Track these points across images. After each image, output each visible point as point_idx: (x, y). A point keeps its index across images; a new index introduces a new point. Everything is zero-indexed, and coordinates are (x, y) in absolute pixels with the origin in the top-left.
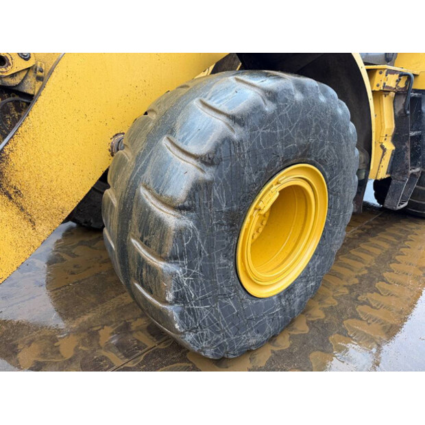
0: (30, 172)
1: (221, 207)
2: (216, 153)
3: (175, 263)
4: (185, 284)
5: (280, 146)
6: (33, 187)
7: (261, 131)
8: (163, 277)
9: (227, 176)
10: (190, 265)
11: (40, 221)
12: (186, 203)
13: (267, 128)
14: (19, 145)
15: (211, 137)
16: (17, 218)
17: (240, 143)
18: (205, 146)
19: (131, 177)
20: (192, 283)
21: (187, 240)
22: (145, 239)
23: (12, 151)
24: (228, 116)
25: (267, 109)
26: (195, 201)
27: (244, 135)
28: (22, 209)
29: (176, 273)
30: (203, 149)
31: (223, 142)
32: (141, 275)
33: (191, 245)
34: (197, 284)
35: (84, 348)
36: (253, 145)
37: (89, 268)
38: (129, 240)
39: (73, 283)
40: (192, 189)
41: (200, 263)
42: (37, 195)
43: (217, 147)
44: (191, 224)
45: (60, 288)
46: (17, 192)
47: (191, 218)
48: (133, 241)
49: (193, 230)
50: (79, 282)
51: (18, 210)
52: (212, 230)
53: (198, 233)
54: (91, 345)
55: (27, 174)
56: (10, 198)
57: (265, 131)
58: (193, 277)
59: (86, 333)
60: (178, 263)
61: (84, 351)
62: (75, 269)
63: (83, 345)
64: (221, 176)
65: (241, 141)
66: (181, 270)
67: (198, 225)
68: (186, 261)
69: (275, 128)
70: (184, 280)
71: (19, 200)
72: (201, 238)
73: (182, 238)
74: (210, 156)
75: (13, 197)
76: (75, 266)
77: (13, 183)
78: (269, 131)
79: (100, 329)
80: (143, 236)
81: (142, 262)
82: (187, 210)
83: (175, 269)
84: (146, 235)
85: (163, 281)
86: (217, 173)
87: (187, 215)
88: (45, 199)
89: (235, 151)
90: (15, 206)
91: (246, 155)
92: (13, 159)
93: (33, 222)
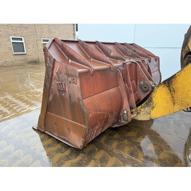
0: (182, 85)
6: (180, 90)
11: (177, 104)
14: (182, 74)
16: (170, 99)
23: (179, 75)
28: (173, 97)
35: (167, 161)
42: (180, 94)
46: (173, 90)
51: (171, 97)
54: (170, 163)
55: (180, 85)
56: (171, 92)
59: (173, 158)
61: (166, 162)
63: (168, 160)
71: (173, 93)
77: (174, 87)
79: (179, 162)
88: (183, 97)
90: (171, 95)
92: (178, 78)
93: (174, 103)
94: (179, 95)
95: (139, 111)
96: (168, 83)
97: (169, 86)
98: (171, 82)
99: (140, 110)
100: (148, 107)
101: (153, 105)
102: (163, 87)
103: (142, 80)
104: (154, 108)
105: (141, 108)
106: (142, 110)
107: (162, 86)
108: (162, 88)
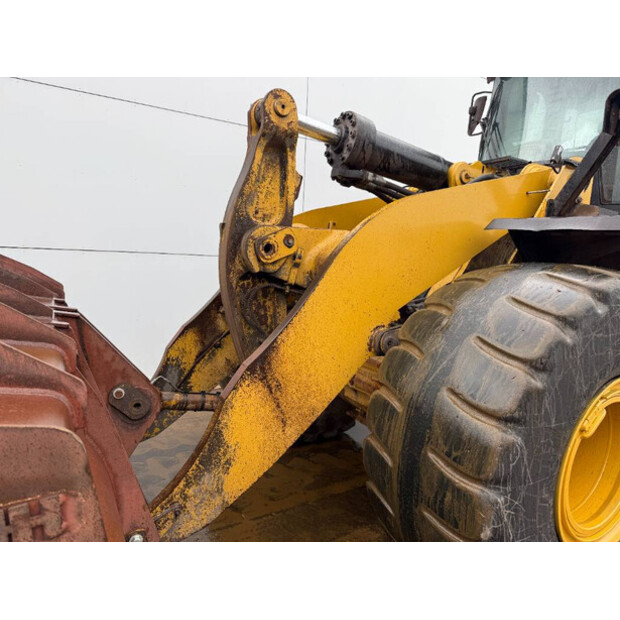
1: (550, 423)
2: (549, 357)
3: (495, 489)
4: (506, 519)
5: (611, 353)
7: (594, 334)
8: (480, 505)
9: (559, 385)
10: (514, 495)
11: (291, 422)
12: (516, 415)
13: (600, 332)
15: (542, 340)
16: (271, 415)
17: (573, 348)
18: (536, 350)
19: (427, 378)
20: (513, 519)
21: (514, 460)
22: (454, 454)
24: (558, 318)
25: (600, 311)
26: (526, 412)
27: (576, 338)
28: (278, 406)
29: (497, 503)
30: (535, 352)
31: (557, 346)
32: (442, 502)
33: (517, 468)
34: (517, 521)
36: (586, 351)
37: (291, 494)
38: (426, 454)
39: (278, 513)
40: (523, 397)
41: (523, 494)
43: (551, 351)
44: (519, 440)
45: (261, 518)
46: (278, 386)
47: (519, 433)
48: (431, 456)
49: (521, 449)
50: (282, 511)
51: (274, 406)
52: (539, 451)
53: (526, 453)
56: (271, 392)
57: (598, 336)
58: (514, 510)
60: (499, 489)
62: (272, 494)
64: (553, 384)
65: (575, 345)
66: (502, 499)
67: (526, 441)
68: (509, 489)
69: (607, 333)
70: (505, 513)
71: (278, 394)
72: (528, 459)
73: (508, 457)
74: (544, 361)
75: (273, 391)
76: (273, 490)
77: (277, 375)
78: (601, 335)
80: (450, 450)
81: (445, 483)
82: (515, 422)
83: (495, 497)
84: (457, 449)
85: (481, 511)
86: (549, 381)
87: (513, 429)
89: (568, 356)
90: (273, 402)
91: (579, 362)
92: (282, 349)
93: (284, 422)
94: (292, 394)
95: (181, 501)
96: (263, 369)
97: (264, 378)
98: (269, 363)
99: (185, 498)
100: (210, 472)
101: (228, 456)
102: (248, 385)
103: (119, 380)
104: (230, 464)
105: (187, 485)
106: (190, 492)
107: (247, 382)
108: (246, 389)
